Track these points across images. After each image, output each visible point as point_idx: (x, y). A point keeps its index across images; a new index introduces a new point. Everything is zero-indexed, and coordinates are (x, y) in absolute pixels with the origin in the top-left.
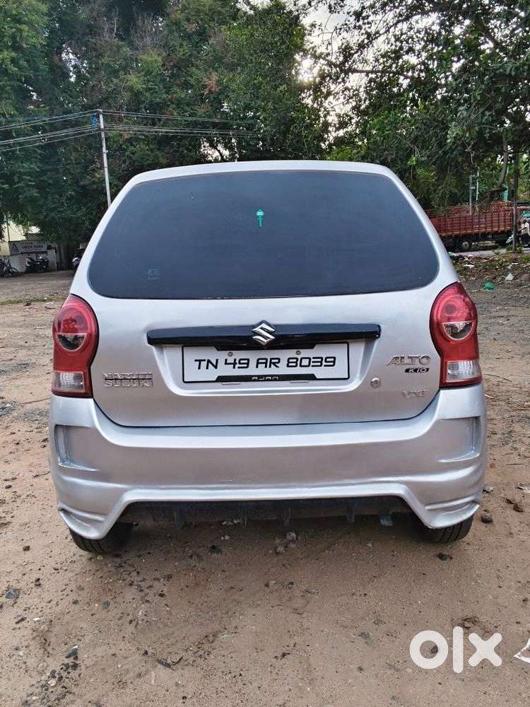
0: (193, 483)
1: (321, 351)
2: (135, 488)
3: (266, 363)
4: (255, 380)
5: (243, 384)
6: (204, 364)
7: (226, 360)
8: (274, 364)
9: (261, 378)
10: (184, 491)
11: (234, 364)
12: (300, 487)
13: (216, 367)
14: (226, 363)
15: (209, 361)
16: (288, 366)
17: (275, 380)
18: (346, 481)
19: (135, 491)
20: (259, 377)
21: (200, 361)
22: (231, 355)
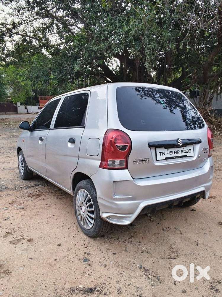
0: (160, 196)
1: (188, 148)
2: (144, 201)
3: (176, 152)
4: (174, 158)
5: (171, 160)
6: (162, 153)
7: (167, 152)
8: (178, 152)
9: (176, 157)
10: (159, 199)
11: (169, 153)
12: (186, 192)
13: (165, 154)
14: (167, 153)
15: (163, 153)
16: (181, 153)
17: (179, 158)
18: (195, 188)
19: (144, 202)
20: (175, 157)
21: (161, 153)
22: (168, 150)
